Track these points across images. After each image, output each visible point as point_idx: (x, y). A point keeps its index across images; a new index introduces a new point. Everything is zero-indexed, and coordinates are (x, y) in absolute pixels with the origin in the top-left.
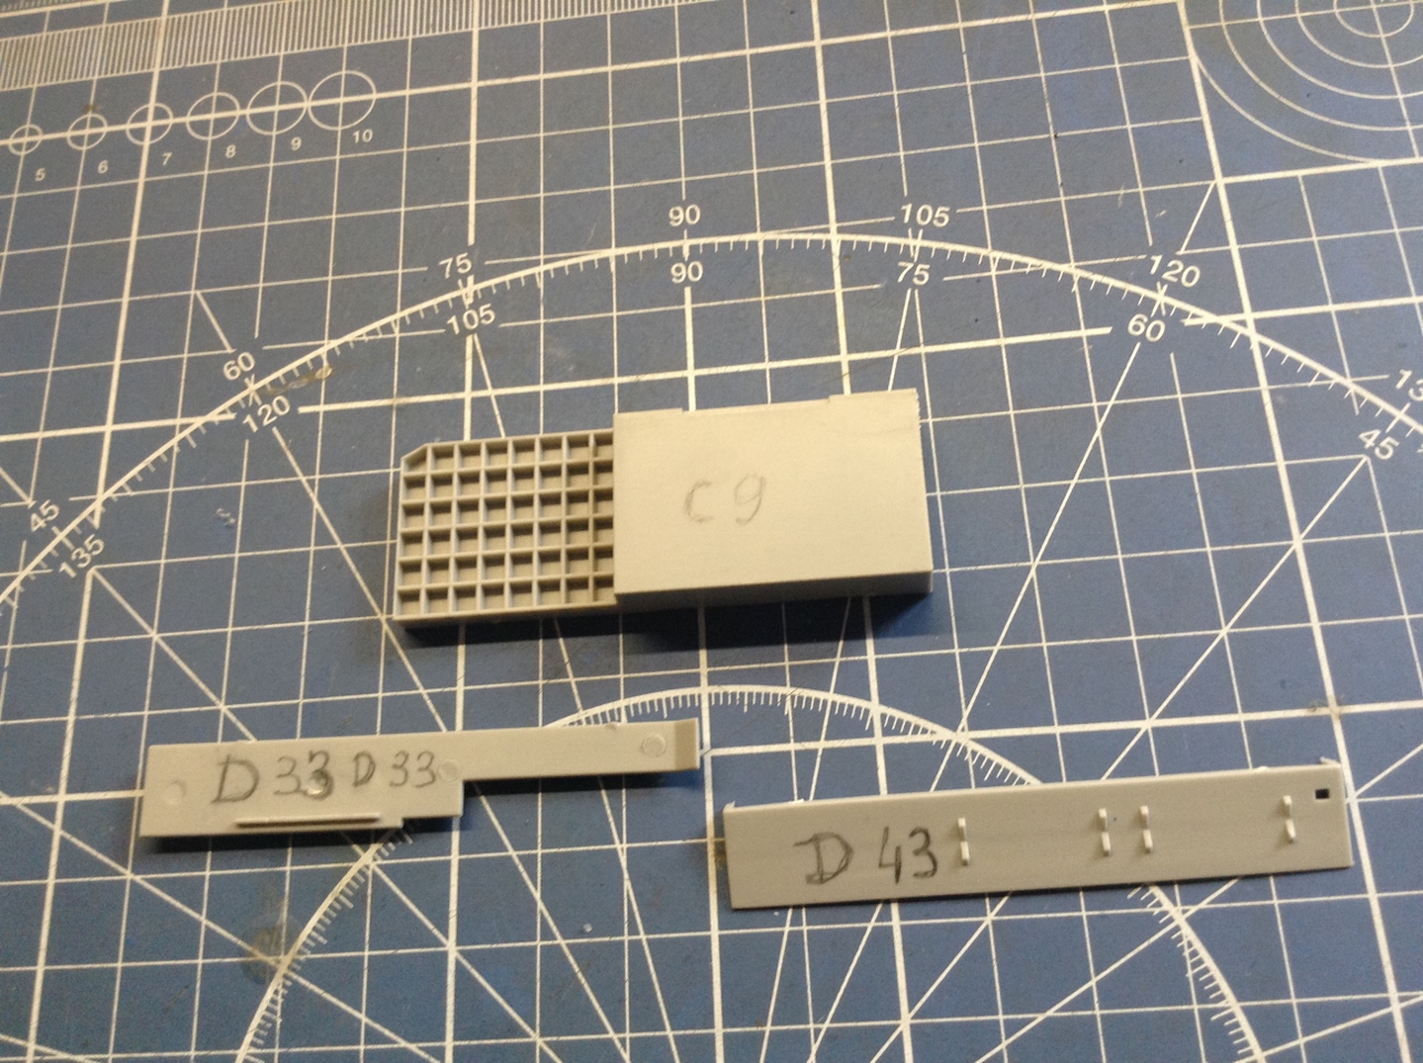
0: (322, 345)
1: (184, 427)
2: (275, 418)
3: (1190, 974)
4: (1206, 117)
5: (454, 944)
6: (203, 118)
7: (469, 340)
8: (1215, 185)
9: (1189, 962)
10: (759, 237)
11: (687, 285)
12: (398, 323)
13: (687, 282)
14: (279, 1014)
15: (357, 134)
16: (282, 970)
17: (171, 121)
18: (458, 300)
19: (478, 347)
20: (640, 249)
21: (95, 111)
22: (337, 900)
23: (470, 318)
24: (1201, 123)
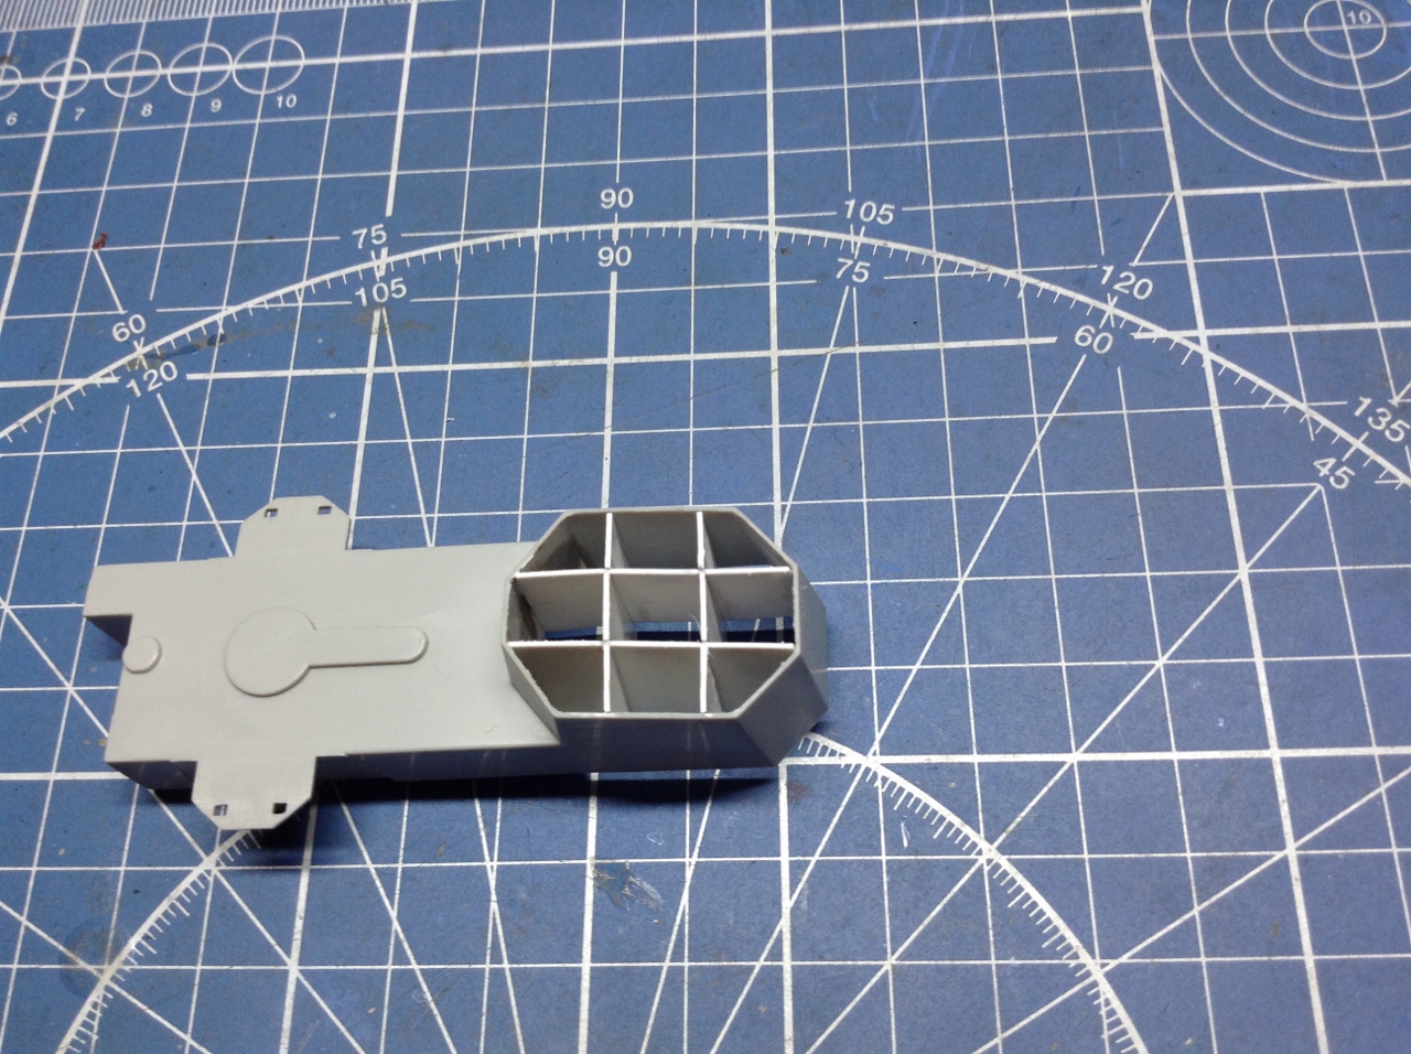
0: (220, 311)
1: (63, 388)
2: (161, 384)
3: (1106, 1035)
4: (1167, 129)
5: (297, 962)
6: (123, 75)
7: (377, 315)
8: (1174, 197)
9: (1106, 1022)
10: (695, 225)
11: (614, 270)
12: (303, 293)
13: (614, 266)
14: (96, 1029)
15: (280, 99)
16: (105, 980)
17: (89, 76)
18: (369, 273)
19: (386, 320)
20: (567, 230)
21: (10, 62)
22: (173, 907)
23: (380, 291)
24: (1162, 134)
